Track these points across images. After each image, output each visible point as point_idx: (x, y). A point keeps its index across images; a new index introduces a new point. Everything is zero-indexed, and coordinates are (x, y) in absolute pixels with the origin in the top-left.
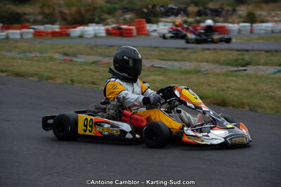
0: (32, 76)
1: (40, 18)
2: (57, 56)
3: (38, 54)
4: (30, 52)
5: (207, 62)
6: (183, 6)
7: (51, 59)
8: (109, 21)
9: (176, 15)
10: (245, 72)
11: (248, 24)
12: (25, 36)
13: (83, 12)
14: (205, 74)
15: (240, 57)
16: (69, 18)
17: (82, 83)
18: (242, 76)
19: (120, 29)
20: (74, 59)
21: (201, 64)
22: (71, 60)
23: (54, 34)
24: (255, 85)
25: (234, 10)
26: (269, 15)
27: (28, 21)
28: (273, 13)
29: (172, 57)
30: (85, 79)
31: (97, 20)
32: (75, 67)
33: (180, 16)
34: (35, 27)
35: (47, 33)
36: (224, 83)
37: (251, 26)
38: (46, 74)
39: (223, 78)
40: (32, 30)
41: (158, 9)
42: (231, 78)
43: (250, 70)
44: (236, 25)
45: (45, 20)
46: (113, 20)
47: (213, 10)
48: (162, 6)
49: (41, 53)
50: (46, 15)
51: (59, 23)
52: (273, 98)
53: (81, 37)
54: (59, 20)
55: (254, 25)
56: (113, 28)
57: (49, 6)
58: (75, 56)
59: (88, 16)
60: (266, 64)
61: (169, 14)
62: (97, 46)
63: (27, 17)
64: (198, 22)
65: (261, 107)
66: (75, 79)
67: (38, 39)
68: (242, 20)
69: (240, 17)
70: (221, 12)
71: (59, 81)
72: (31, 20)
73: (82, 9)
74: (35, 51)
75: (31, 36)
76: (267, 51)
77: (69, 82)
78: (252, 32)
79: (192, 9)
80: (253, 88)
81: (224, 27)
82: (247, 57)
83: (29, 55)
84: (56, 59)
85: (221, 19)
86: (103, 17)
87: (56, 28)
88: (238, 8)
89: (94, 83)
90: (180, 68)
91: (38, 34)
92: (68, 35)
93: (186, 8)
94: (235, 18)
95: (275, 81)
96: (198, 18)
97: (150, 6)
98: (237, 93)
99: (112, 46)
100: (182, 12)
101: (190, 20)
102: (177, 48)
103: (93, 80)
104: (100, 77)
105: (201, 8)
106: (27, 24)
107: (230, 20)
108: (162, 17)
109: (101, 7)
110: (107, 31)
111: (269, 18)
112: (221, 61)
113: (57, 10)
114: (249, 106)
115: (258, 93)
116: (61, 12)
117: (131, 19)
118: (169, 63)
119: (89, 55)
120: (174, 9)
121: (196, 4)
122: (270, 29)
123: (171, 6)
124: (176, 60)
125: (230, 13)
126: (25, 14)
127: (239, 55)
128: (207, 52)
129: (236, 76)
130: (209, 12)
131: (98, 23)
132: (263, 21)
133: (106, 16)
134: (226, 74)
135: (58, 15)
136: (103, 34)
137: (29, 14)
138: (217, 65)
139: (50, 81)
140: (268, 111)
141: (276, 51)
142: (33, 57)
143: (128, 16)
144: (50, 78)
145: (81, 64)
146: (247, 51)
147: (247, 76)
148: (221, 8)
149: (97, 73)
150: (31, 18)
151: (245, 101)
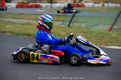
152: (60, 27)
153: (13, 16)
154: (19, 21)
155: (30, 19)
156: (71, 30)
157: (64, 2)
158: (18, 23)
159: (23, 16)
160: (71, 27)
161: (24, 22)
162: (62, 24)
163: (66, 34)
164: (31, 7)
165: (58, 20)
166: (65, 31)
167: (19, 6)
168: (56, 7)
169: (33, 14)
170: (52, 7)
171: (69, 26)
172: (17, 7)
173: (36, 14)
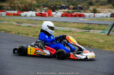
0: (3, 30)
1: (9, 8)
2: (14, 23)
3: (7, 22)
4: (3, 21)
5: (74, 28)
6: (68, 5)
7: (12, 24)
8: (37, 10)
9: (65, 9)
10: (89, 32)
11: (93, 14)
12: (2, 15)
13: (27, 6)
14: (73, 32)
15: (88, 26)
16: (21, 8)
17: (23, 34)
18: (87, 34)
19: (41, 13)
20: (21, 25)
21: (72, 28)
22: (20, 25)
23: (14, 15)
24: (92, 37)
25: (88, 8)
26: (102, 10)
27: (4, 9)
28: (104, 10)
29: (61, 25)
30: (24, 33)
31: (33, 10)
32: (21, 28)
33: (66, 9)
34: (7, 11)
35: (12, 14)
36: (80, 36)
37: (94, 14)
38: (8, 30)
39: (79, 34)
40: (5, 13)
41: (57, 6)
42: (83, 34)
43: (91, 31)
44: (88, 14)
45: (12, 9)
46: (39, 10)
47: (79, 8)
48: (59, 5)
49: (8, 22)
50: (12, 7)
51: (17, 10)
52: (98, 42)
53: (25, 16)
54: (17, 9)
55: (95, 14)
56: (39, 13)
57: (13, 3)
58: (22, 23)
59: (29, 8)
60: (98, 29)
61: (62, 8)
62: (31, 20)
63: (4, 7)
64: (73, 12)
65: (93, 46)
66: (20, 32)
67: (8, 16)
68: (91, 12)
69: (90, 10)
70: (83, 8)
71: (13, 33)
72: (6, 9)
73: (27, 5)
74: (6, 21)
75: (5, 15)
76: (99, 24)
77: (17, 33)
78: (94, 16)
79: (71, 7)
80: (91, 38)
81: (83, 14)
82: (91, 26)
83: (3, 22)
84: (14, 24)
85: (83, 11)
86: (35, 9)
87: (16, 12)
88: (90, 7)
89: (27, 34)
90: (63, 30)
91: (8, 14)
92: (20, 15)
93: (69, 6)
94: (88, 11)
95: (100, 36)
96: (73, 10)
97: (54, 5)
98: (84, 40)
99: (37, 20)
100: (67, 8)
101: (70, 11)
102: (63, 22)
103: (27, 33)
104: (30, 32)
105: (75, 6)
106: (4, 10)
107: (86, 12)
108: (59, 9)
109: (34, 5)
110: (36, 14)
111: (102, 12)
112: (80, 28)
113: (16, 5)
114: (88, 45)
115: (92, 40)
116: (18, 6)
117: (46, 10)
118: (59, 27)
119: (27, 23)
120: (64, 6)
121: (73, 5)
122: (102, 16)
123: (63, 5)
124: (62, 27)
125: (86, 9)
126: (3, 6)
127: (88, 25)
128: (75, 24)
129: (85, 34)
130: (78, 8)
131: (33, 11)
132: (99, 13)
133: (36, 8)
134: (81, 33)
135: (17, 7)
136: (35, 15)
137: (5, 6)
138: (78, 29)
139: (10, 33)
140: (95, 48)
141: (103, 24)
142: (4, 23)
143: (45, 9)
144: (10, 32)
145: (24, 27)
146: (91, 24)
147: (90, 33)
148: (83, 7)
149: (29, 31)
150: (6, 8)
151: (87, 43)
152: (99, 35)
153: (57, 24)
154: (62, 28)
155: (72, 27)
156: (110, 38)
157: (107, 12)
158: (61, 31)
159: (66, 24)
160: (110, 35)
161: (66, 30)
162: (102, 32)
163: (104, 42)
164: (75, 16)
165: (99, 28)
166: (104, 39)
167: (64, 15)
168: (99, 17)
169: (75, 23)
170: (95, 16)
171: (108, 34)
172: (62, 16)
173: (78, 23)
